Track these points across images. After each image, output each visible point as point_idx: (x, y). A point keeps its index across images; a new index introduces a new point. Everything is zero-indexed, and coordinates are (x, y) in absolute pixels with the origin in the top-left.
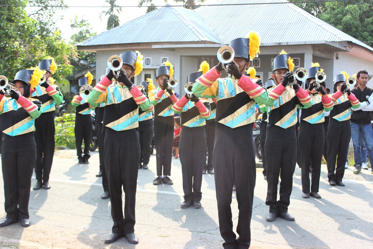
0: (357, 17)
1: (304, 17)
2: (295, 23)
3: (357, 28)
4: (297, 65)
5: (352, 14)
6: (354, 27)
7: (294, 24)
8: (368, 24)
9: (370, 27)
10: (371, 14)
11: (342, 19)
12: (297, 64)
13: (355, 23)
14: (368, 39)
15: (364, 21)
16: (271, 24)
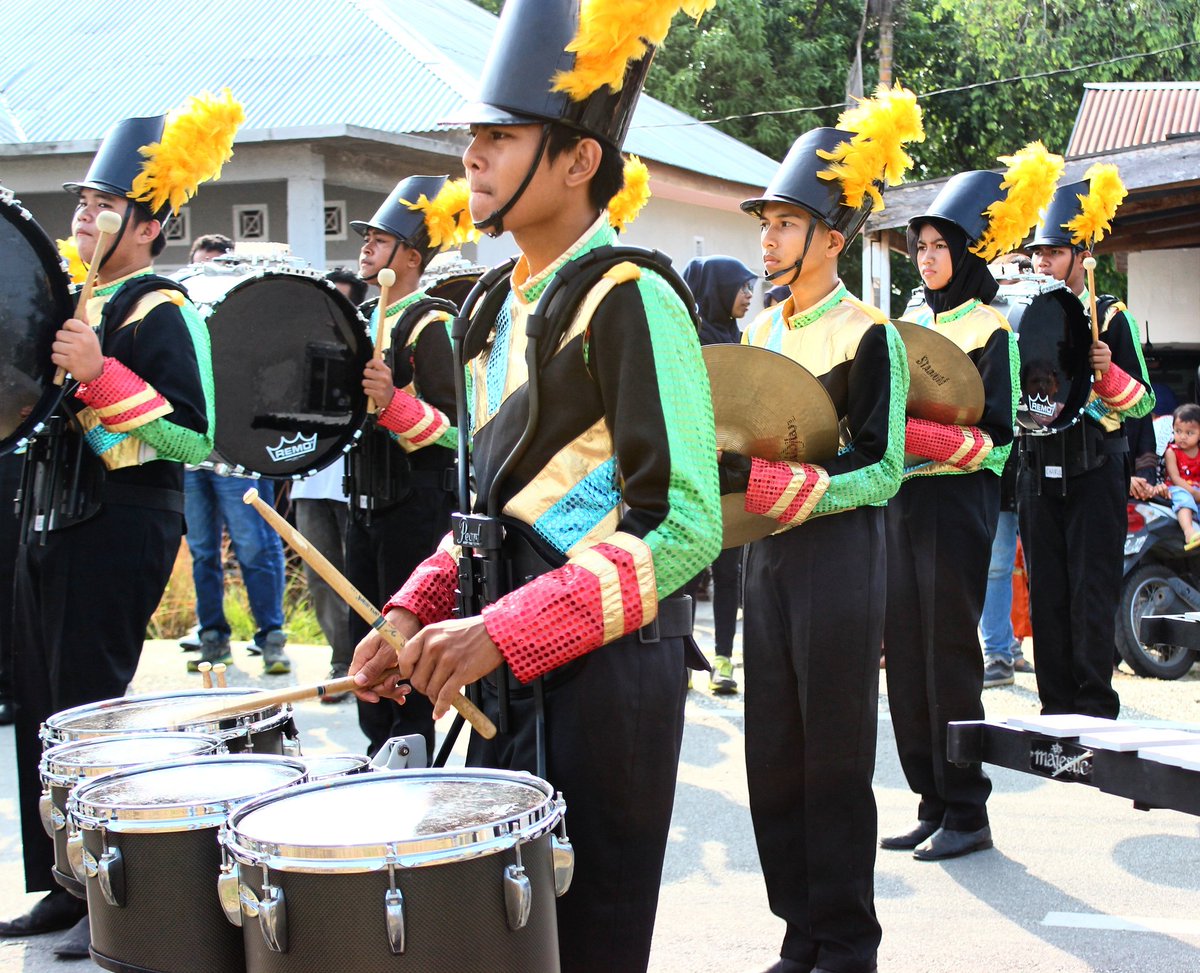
0: (758, 33)
1: (378, 29)
2: (335, 57)
3: (758, 83)
4: (334, 233)
5: (736, 22)
6: (744, 77)
7: (332, 60)
8: (805, 63)
9: (813, 77)
10: (826, 25)
11: (693, 43)
12: (335, 228)
13: (747, 60)
14: (800, 122)
15: (788, 50)
16: (240, 60)
